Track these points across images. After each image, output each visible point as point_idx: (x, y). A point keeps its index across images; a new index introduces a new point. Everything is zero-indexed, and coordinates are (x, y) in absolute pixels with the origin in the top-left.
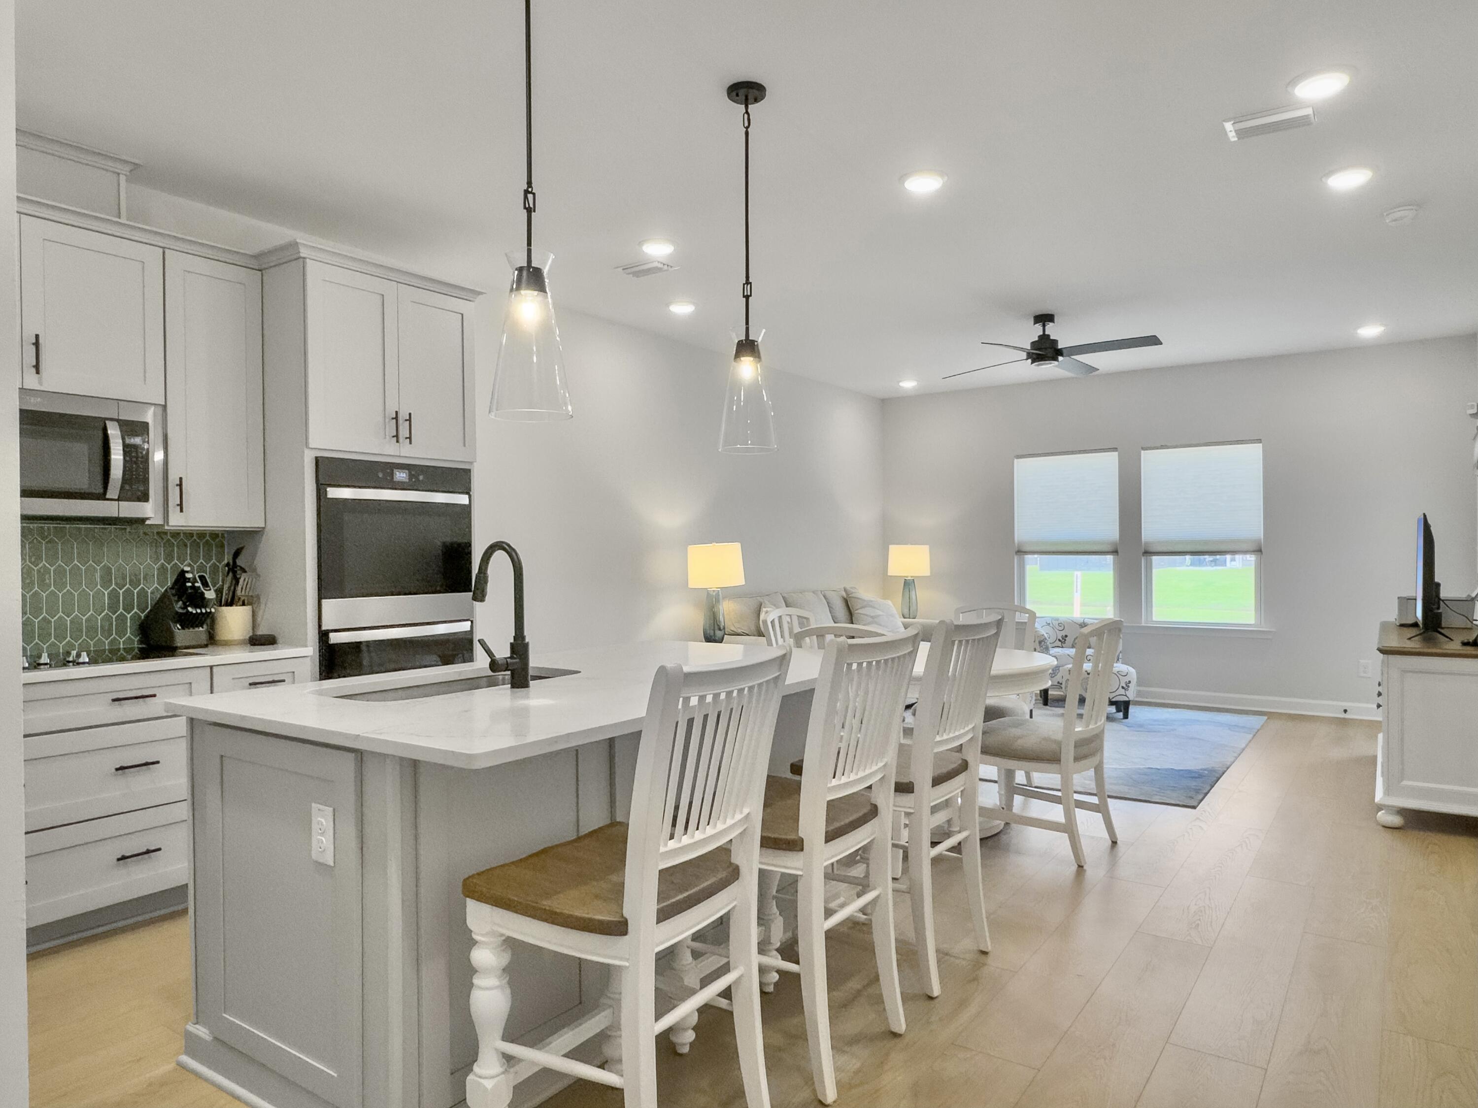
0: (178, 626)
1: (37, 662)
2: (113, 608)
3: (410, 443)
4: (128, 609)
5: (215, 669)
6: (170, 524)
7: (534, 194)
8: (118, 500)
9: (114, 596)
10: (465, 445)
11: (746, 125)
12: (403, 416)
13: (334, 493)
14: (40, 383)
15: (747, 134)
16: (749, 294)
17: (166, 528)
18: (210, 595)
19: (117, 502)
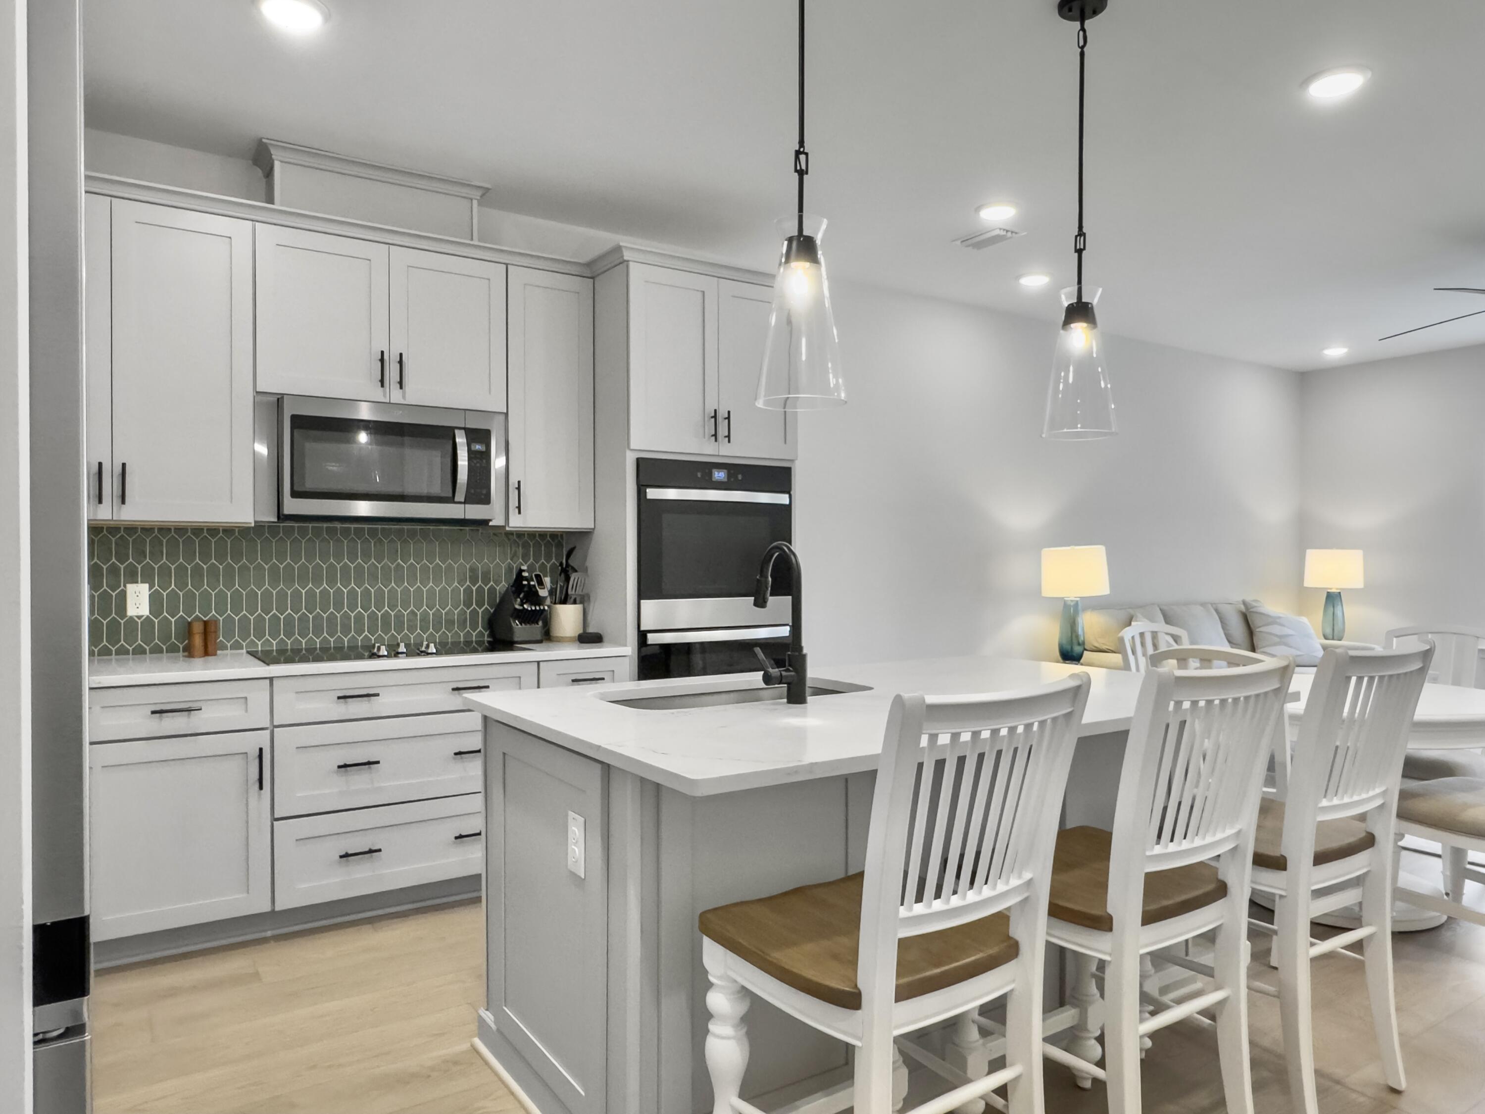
0: (517, 622)
1: (396, 651)
2: (468, 604)
3: (729, 441)
4: (480, 604)
5: (541, 664)
6: (510, 525)
7: (807, 154)
8: (465, 503)
9: (468, 591)
10: (785, 442)
11: (1081, 43)
12: (722, 414)
13: (653, 494)
14: (404, 397)
15: (1082, 55)
16: (1082, 247)
17: (507, 529)
18: (543, 593)
19: (463, 505)
